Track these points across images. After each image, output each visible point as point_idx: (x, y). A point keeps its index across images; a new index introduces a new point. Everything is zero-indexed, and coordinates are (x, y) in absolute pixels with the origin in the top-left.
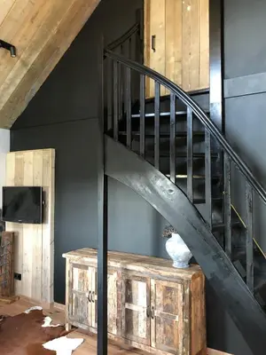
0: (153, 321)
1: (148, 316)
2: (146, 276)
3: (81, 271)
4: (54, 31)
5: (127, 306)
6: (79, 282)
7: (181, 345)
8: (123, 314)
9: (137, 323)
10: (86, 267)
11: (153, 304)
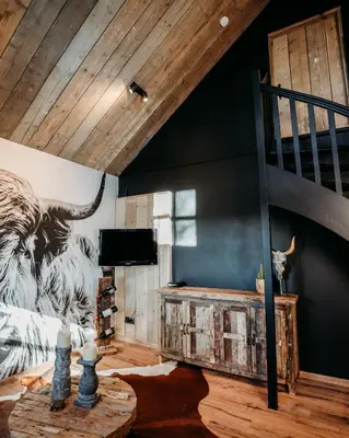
0: (254, 348)
1: (249, 344)
2: (246, 306)
3: (174, 305)
4: (180, 81)
5: (226, 335)
6: (172, 316)
7: (284, 369)
8: (222, 343)
9: (237, 352)
10: (179, 302)
11: (253, 332)
